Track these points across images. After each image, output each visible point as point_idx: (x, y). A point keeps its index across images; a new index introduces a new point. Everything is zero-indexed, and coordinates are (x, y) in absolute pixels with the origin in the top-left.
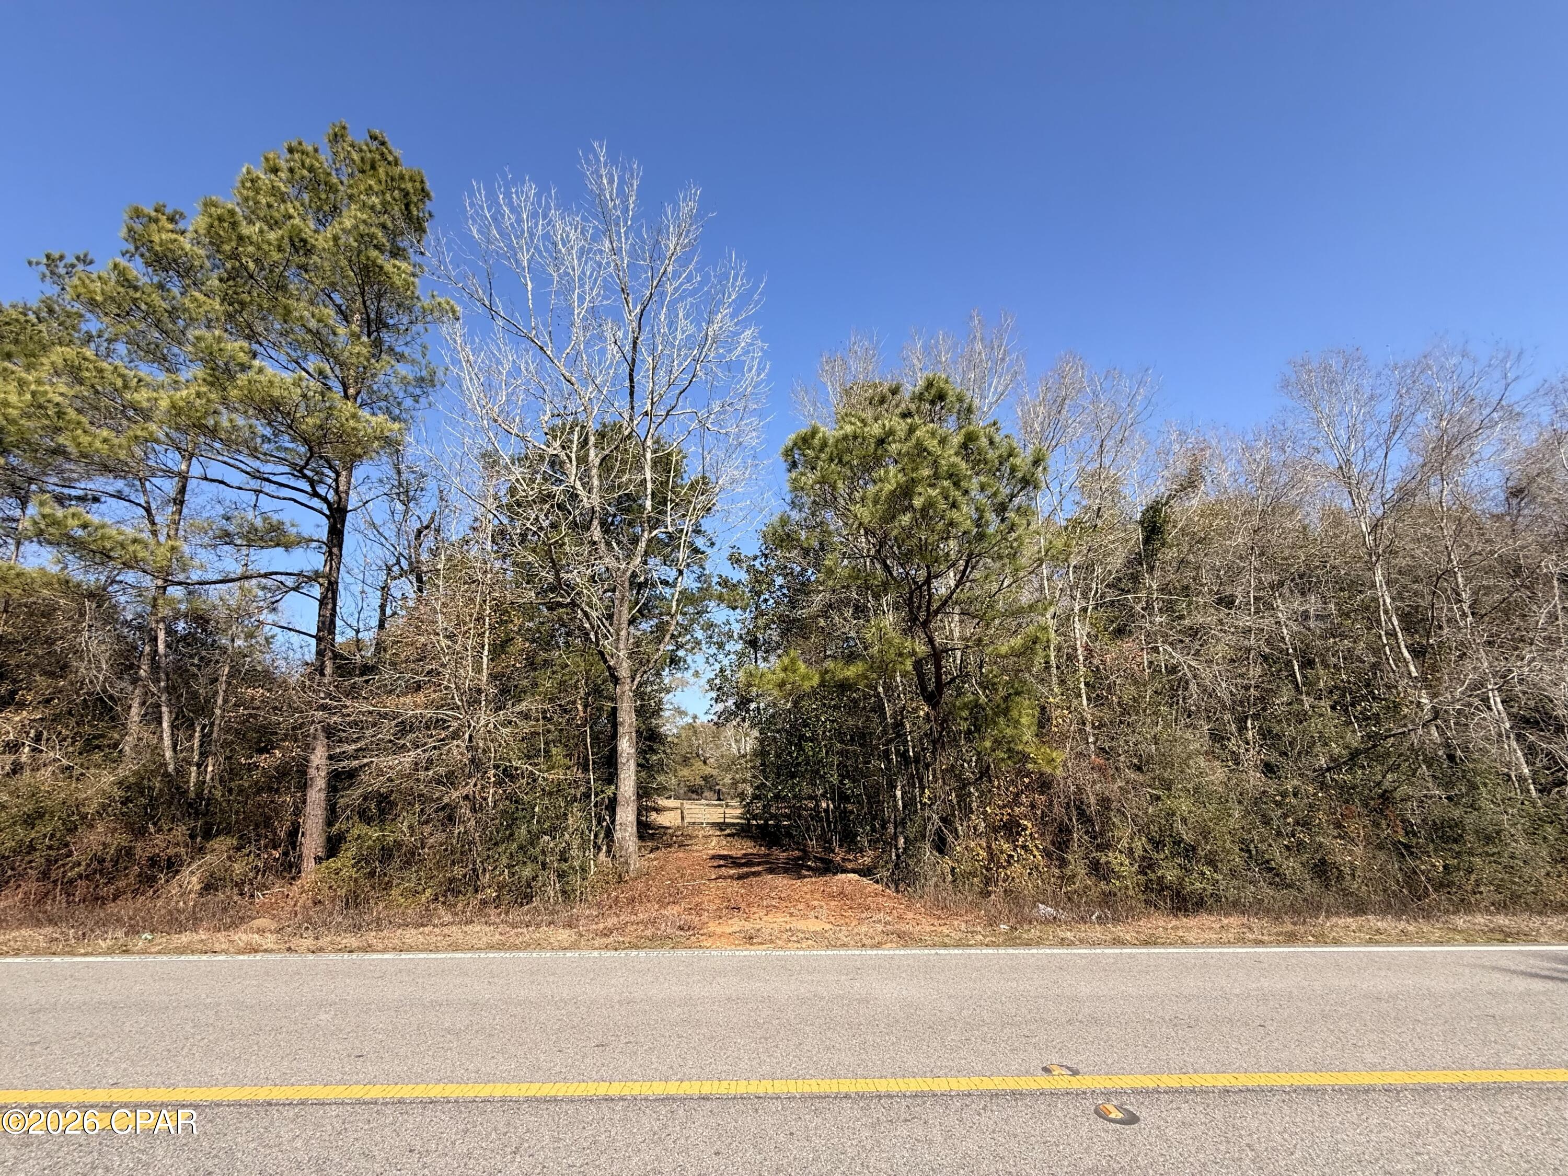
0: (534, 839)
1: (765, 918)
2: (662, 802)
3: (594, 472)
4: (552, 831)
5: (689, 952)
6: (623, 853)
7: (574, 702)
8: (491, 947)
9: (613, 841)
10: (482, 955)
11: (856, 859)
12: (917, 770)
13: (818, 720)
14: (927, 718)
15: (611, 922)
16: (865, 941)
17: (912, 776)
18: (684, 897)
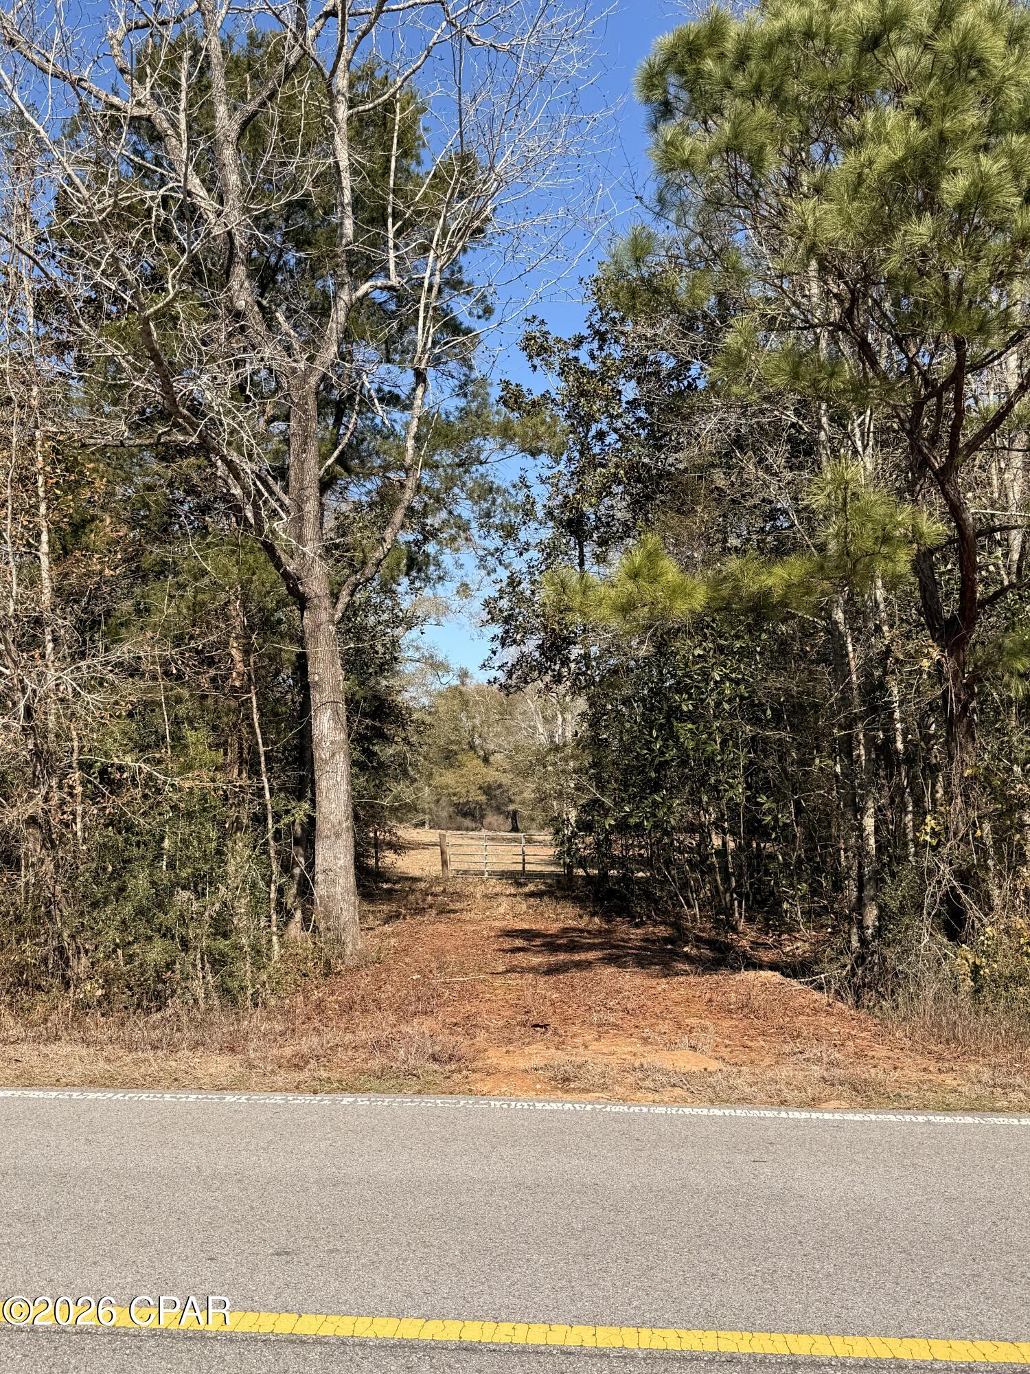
0: (161, 898)
1: (595, 1046)
2: (406, 833)
3: (228, 153)
4: (199, 884)
5: (450, 1100)
6: (331, 923)
7: (226, 645)
8: (92, 1082)
9: (312, 903)
10: (75, 1095)
11: (779, 945)
12: (912, 779)
13: (706, 677)
14: (938, 672)
15: (308, 1043)
16: (786, 1094)
17: (900, 790)
18: (446, 1004)
